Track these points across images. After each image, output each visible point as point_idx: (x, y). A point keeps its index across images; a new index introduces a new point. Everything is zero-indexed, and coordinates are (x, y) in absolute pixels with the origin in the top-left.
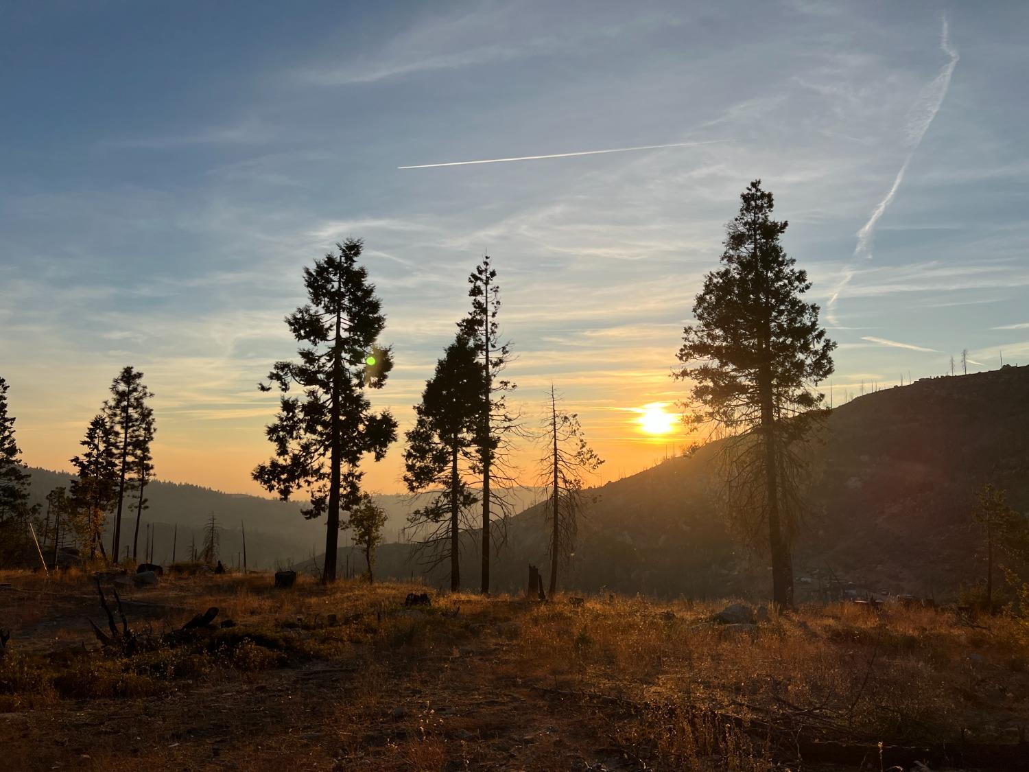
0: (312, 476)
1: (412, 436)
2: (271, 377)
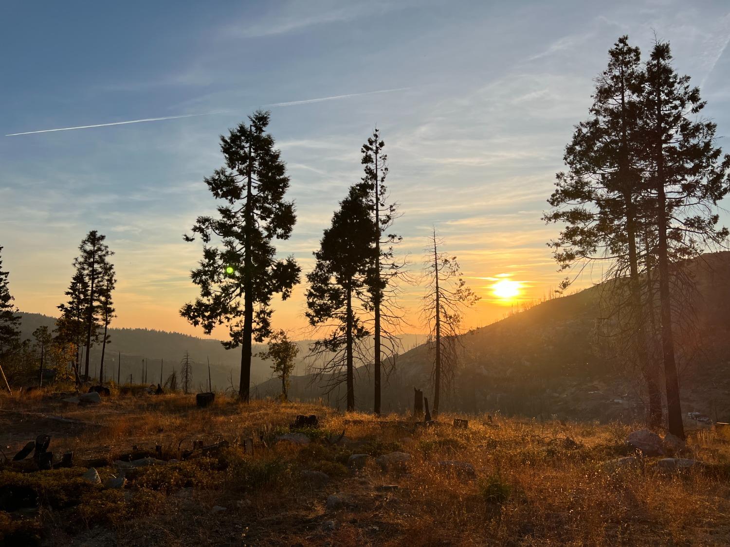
0: (231, 314)
1: (312, 277)
2: (195, 230)
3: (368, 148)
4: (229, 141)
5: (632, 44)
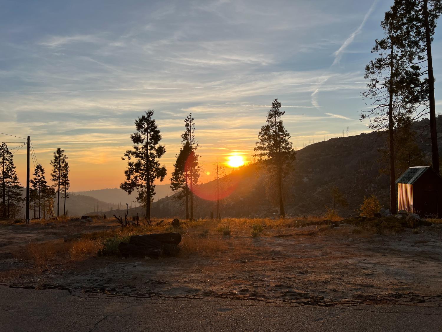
0: (138, 187)
2: (125, 155)
3: (187, 121)
4: (139, 122)
5: (279, 101)
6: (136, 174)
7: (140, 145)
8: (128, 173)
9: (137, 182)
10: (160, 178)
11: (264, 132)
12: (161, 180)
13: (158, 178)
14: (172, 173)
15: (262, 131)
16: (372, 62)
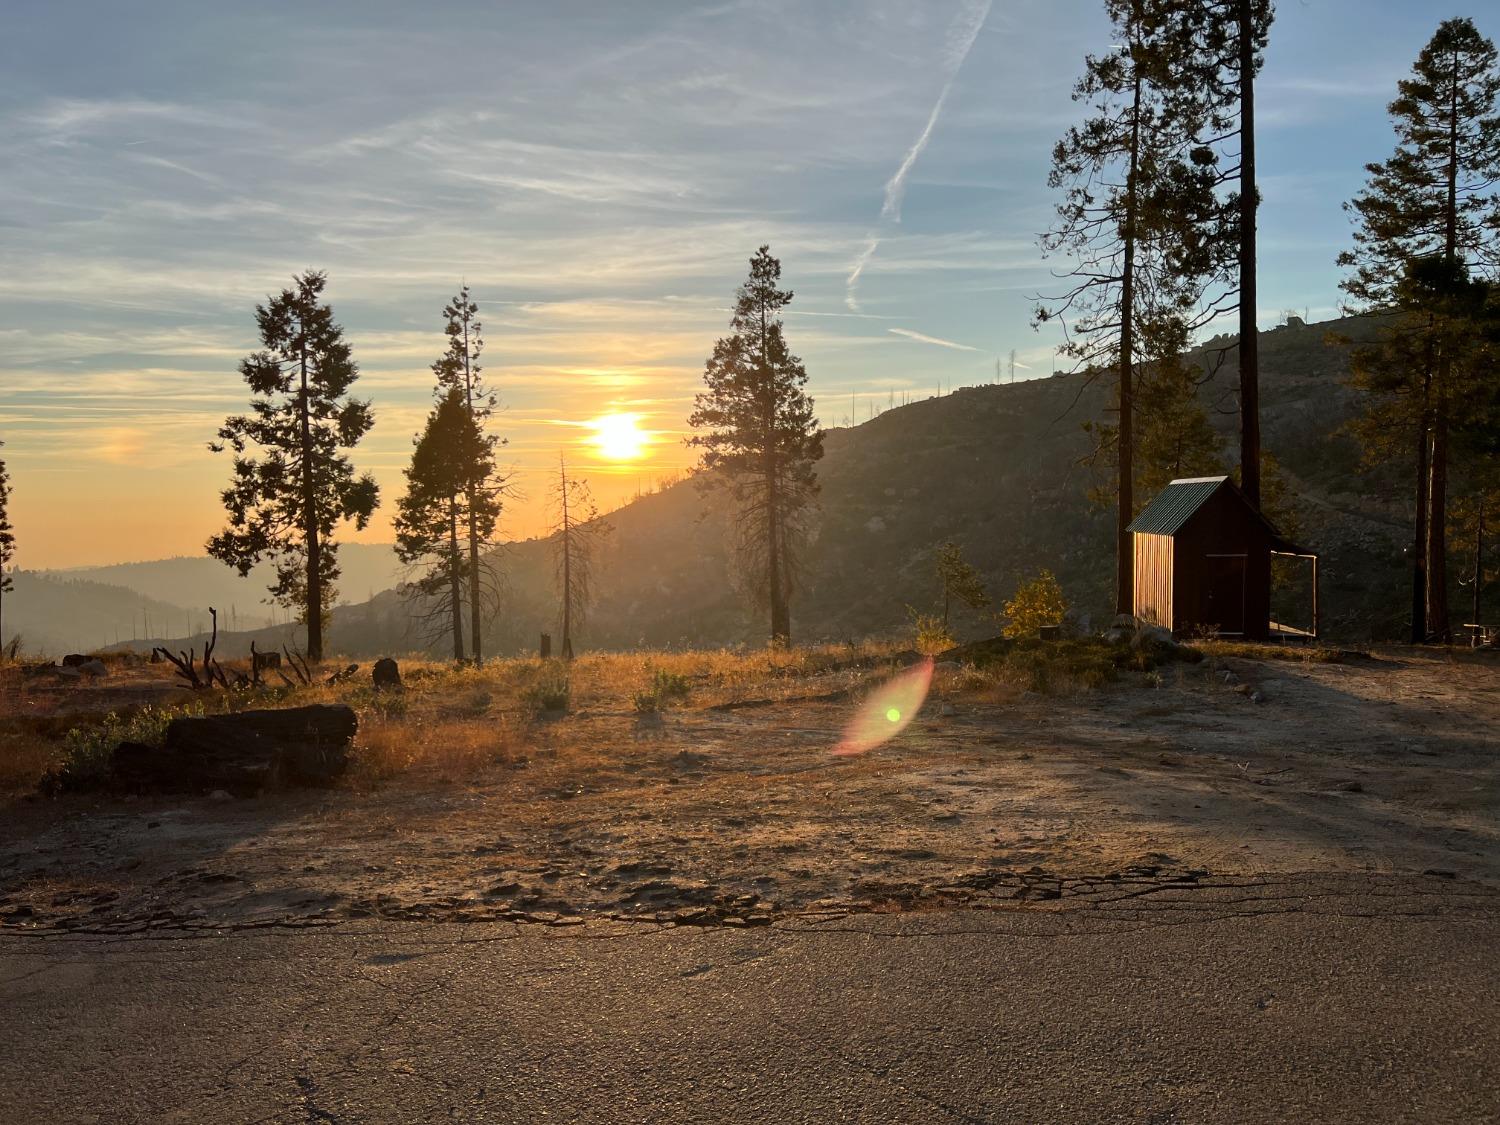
0: (276, 548)
1: (403, 504)
2: (221, 435)
3: (455, 313)
4: (269, 313)
6: (266, 504)
7: (278, 399)
8: (237, 501)
9: (271, 531)
10: (354, 519)
11: (726, 360)
12: (361, 525)
13: (347, 519)
14: (399, 501)
15: (716, 358)
16: (1073, 130)
